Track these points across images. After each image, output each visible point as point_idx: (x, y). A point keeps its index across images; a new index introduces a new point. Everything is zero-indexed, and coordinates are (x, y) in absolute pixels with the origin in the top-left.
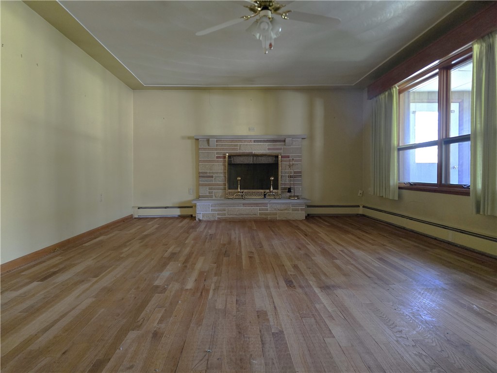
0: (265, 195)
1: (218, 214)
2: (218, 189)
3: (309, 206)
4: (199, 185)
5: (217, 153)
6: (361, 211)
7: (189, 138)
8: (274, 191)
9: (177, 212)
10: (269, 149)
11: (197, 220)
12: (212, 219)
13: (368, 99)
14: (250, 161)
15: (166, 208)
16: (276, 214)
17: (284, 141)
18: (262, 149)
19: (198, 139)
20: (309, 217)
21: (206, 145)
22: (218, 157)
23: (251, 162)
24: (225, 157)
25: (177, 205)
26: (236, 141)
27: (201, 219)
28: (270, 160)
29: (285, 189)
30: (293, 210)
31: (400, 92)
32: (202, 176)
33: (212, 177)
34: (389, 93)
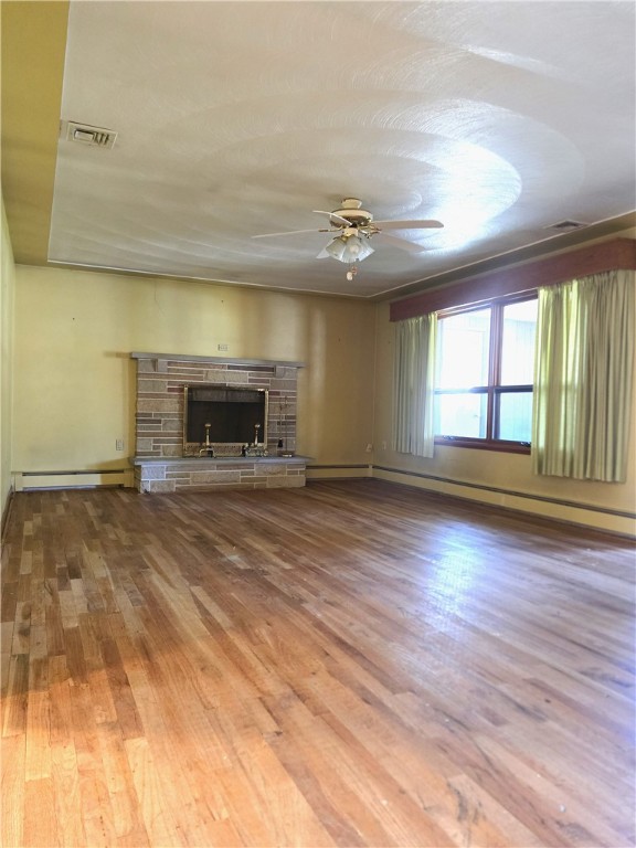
0: (244, 452)
1: (178, 482)
2: (168, 441)
3: (308, 467)
4: (137, 434)
5: (169, 383)
6: (370, 473)
7: (118, 355)
8: (260, 445)
9: (96, 480)
10: (250, 381)
11: (142, 492)
12: (167, 490)
13: (391, 320)
14: (221, 397)
15: (75, 473)
16: (265, 480)
17: (273, 369)
18: (240, 380)
19: (136, 359)
20: (310, 483)
21: (151, 368)
22: (170, 390)
23: (224, 400)
24: (182, 390)
25: (96, 469)
26: (202, 365)
27: (149, 490)
28: (252, 398)
29: (273, 441)
30: (289, 473)
31: (439, 318)
32: (141, 421)
33: (159, 422)
34: (424, 321)
